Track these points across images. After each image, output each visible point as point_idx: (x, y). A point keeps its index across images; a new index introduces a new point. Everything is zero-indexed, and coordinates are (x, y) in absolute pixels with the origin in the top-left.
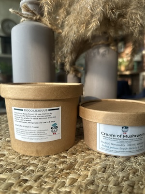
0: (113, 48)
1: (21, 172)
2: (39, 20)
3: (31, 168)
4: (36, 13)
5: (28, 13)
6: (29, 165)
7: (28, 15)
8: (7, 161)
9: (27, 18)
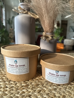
4: (25, 10)
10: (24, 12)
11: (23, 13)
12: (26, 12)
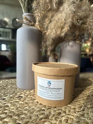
0: (78, 42)
1: (17, 118)
2: (33, 25)
3: (23, 116)
4: (31, 21)
5: (27, 21)
6: (22, 114)
7: (27, 22)
8: (9, 110)
9: (26, 24)
10: (31, 24)
11: (29, 25)
12: (33, 24)
